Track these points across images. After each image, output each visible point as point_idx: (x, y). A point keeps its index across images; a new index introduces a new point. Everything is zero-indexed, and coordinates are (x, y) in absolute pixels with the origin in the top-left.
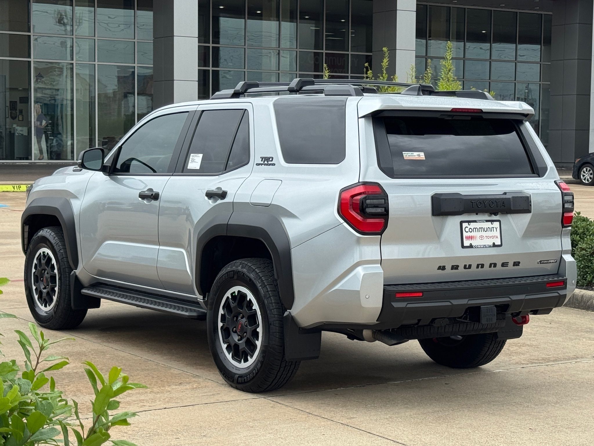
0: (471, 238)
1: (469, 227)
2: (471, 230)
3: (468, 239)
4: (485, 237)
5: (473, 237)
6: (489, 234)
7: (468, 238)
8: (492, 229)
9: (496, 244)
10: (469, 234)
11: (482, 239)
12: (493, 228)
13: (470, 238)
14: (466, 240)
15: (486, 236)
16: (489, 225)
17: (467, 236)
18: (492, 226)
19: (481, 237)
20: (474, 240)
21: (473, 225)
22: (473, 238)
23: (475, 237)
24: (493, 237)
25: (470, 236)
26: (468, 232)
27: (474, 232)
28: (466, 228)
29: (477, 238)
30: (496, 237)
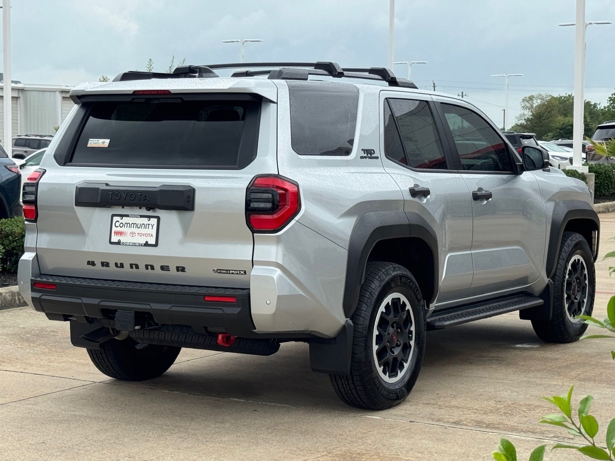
0: (121, 233)
1: (121, 221)
2: (121, 225)
3: (117, 235)
4: (137, 235)
5: (123, 232)
6: (143, 231)
7: (117, 233)
8: (145, 226)
9: (149, 243)
10: (119, 229)
11: (133, 236)
12: (149, 224)
13: (119, 234)
14: (115, 236)
15: (138, 233)
16: (145, 221)
17: (116, 231)
18: (149, 222)
19: (133, 233)
20: (124, 236)
21: (125, 220)
22: (123, 234)
23: (125, 233)
24: (146, 235)
25: (120, 231)
26: (118, 227)
27: (124, 227)
28: (117, 223)
29: (127, 234)
30: (150, 235)
